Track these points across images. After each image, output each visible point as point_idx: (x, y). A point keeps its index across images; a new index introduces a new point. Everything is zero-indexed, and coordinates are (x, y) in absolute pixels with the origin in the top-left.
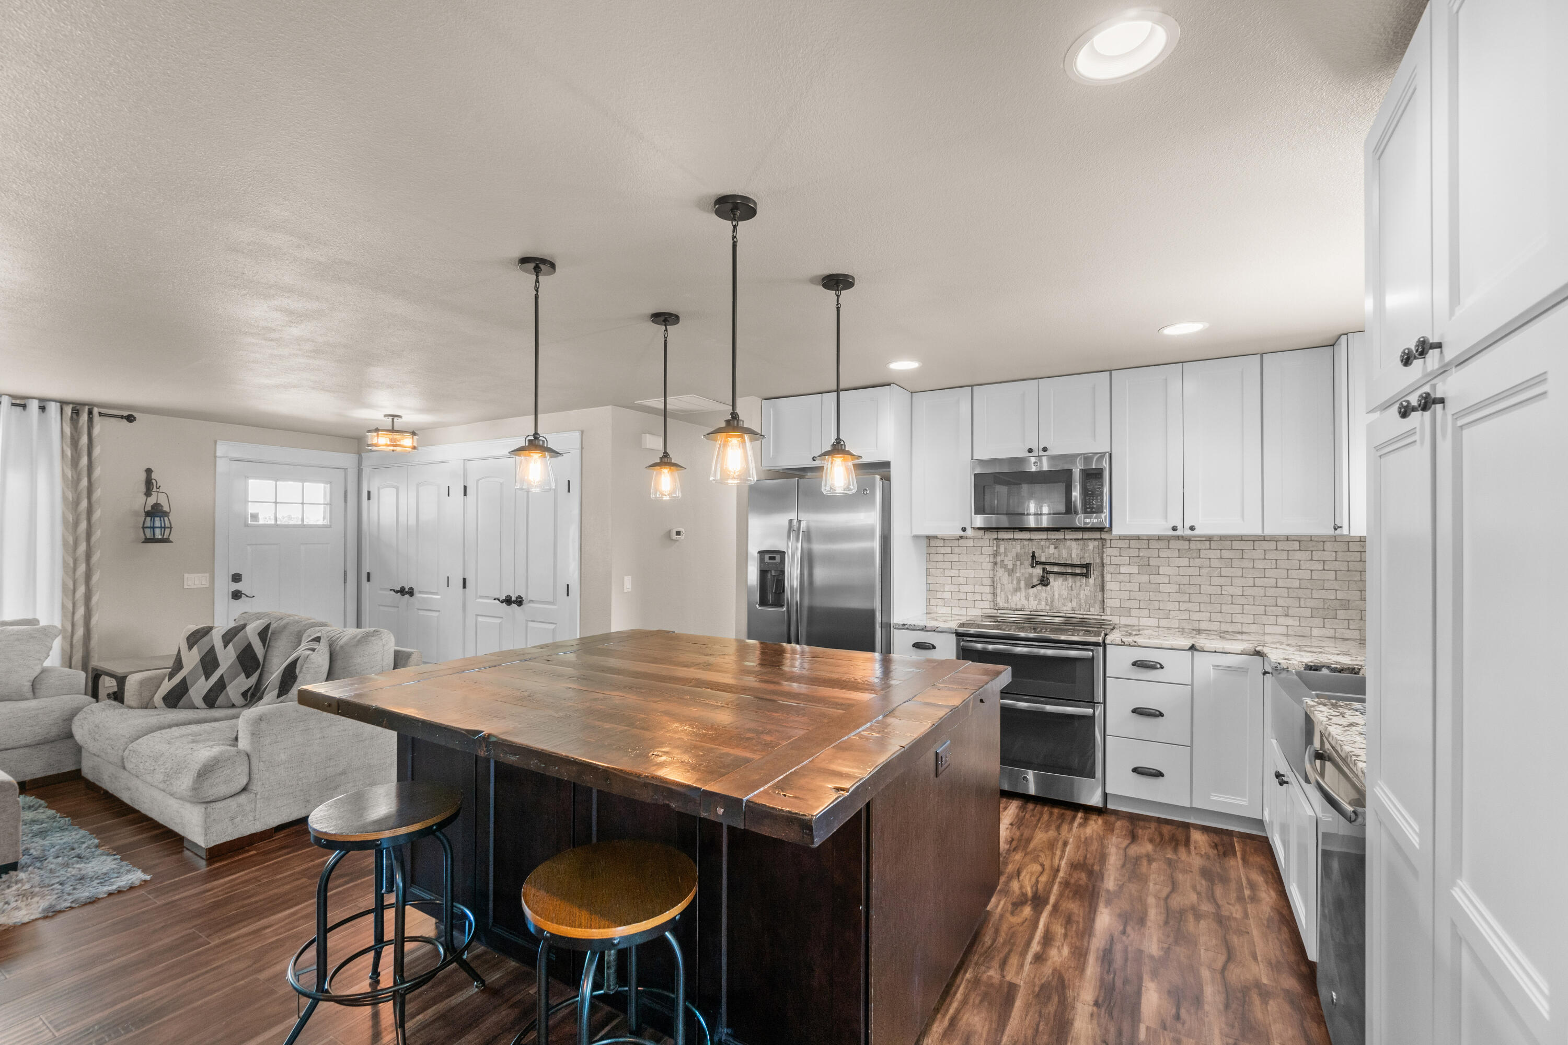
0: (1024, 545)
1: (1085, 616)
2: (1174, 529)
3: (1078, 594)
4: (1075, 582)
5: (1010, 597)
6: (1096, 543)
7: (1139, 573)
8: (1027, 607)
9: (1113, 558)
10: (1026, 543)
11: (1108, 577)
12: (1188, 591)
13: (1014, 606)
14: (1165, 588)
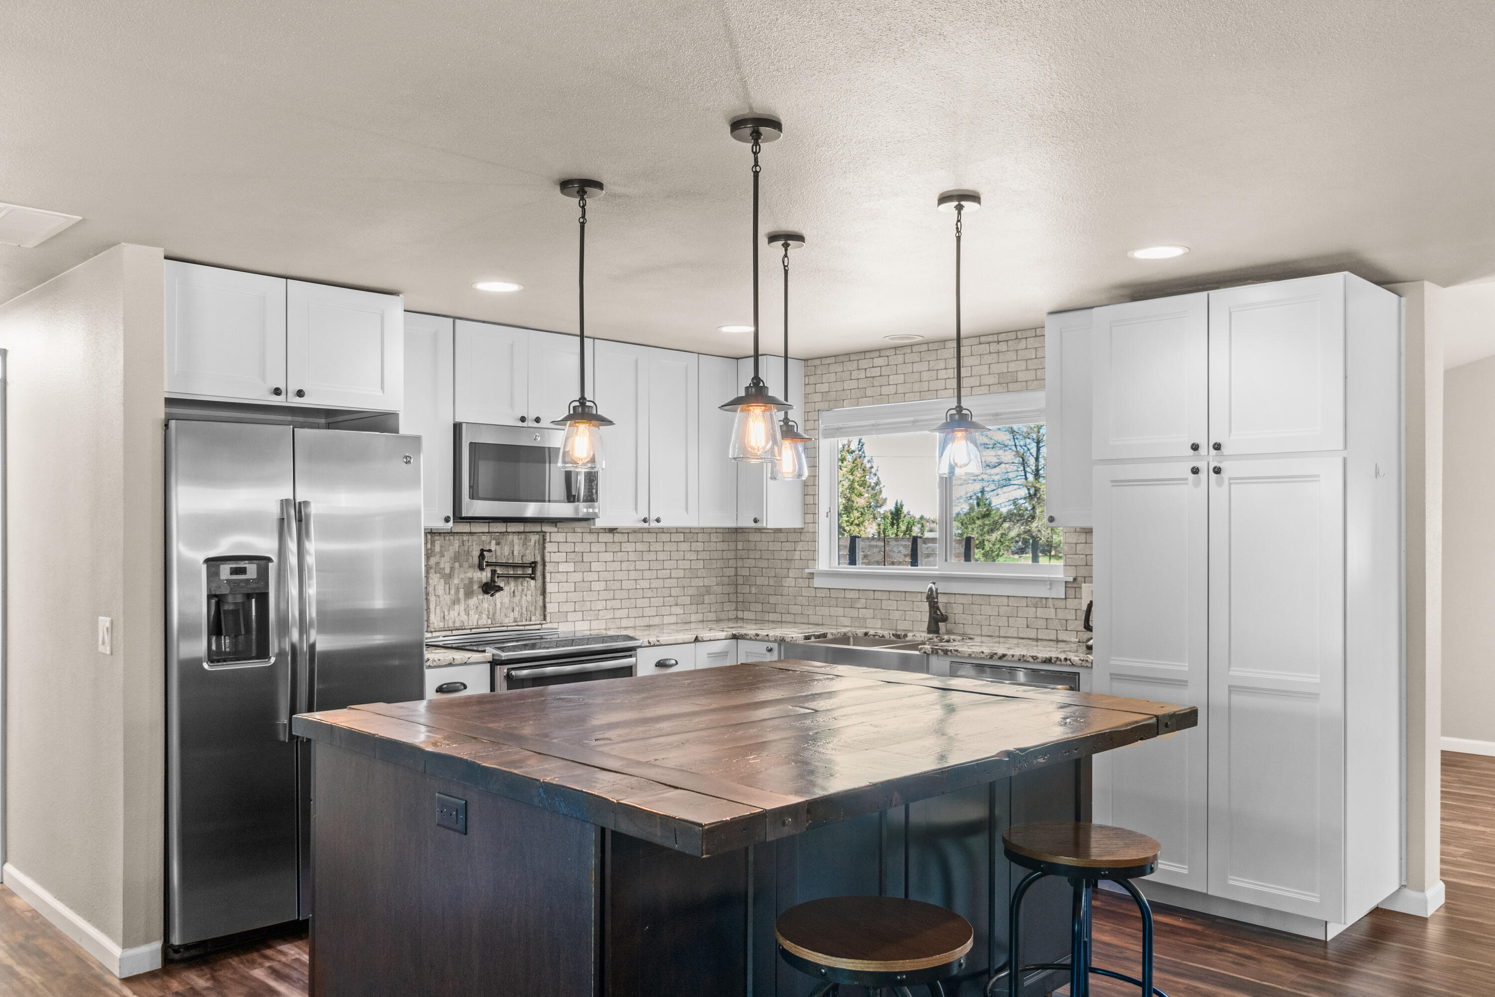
0: (463, 541)
1: (527, 628)
2: (645, 521)
3: (520, 601)
4: (517, 586)
5: (446, 613)
6: (537, 537)
7: (575, 571)
8: (466, 624)
9: (552, 554)
10: (465, 538)
11: (548, 579)
12: (613, 588)
13: (451, 625)
14: (596, 586)
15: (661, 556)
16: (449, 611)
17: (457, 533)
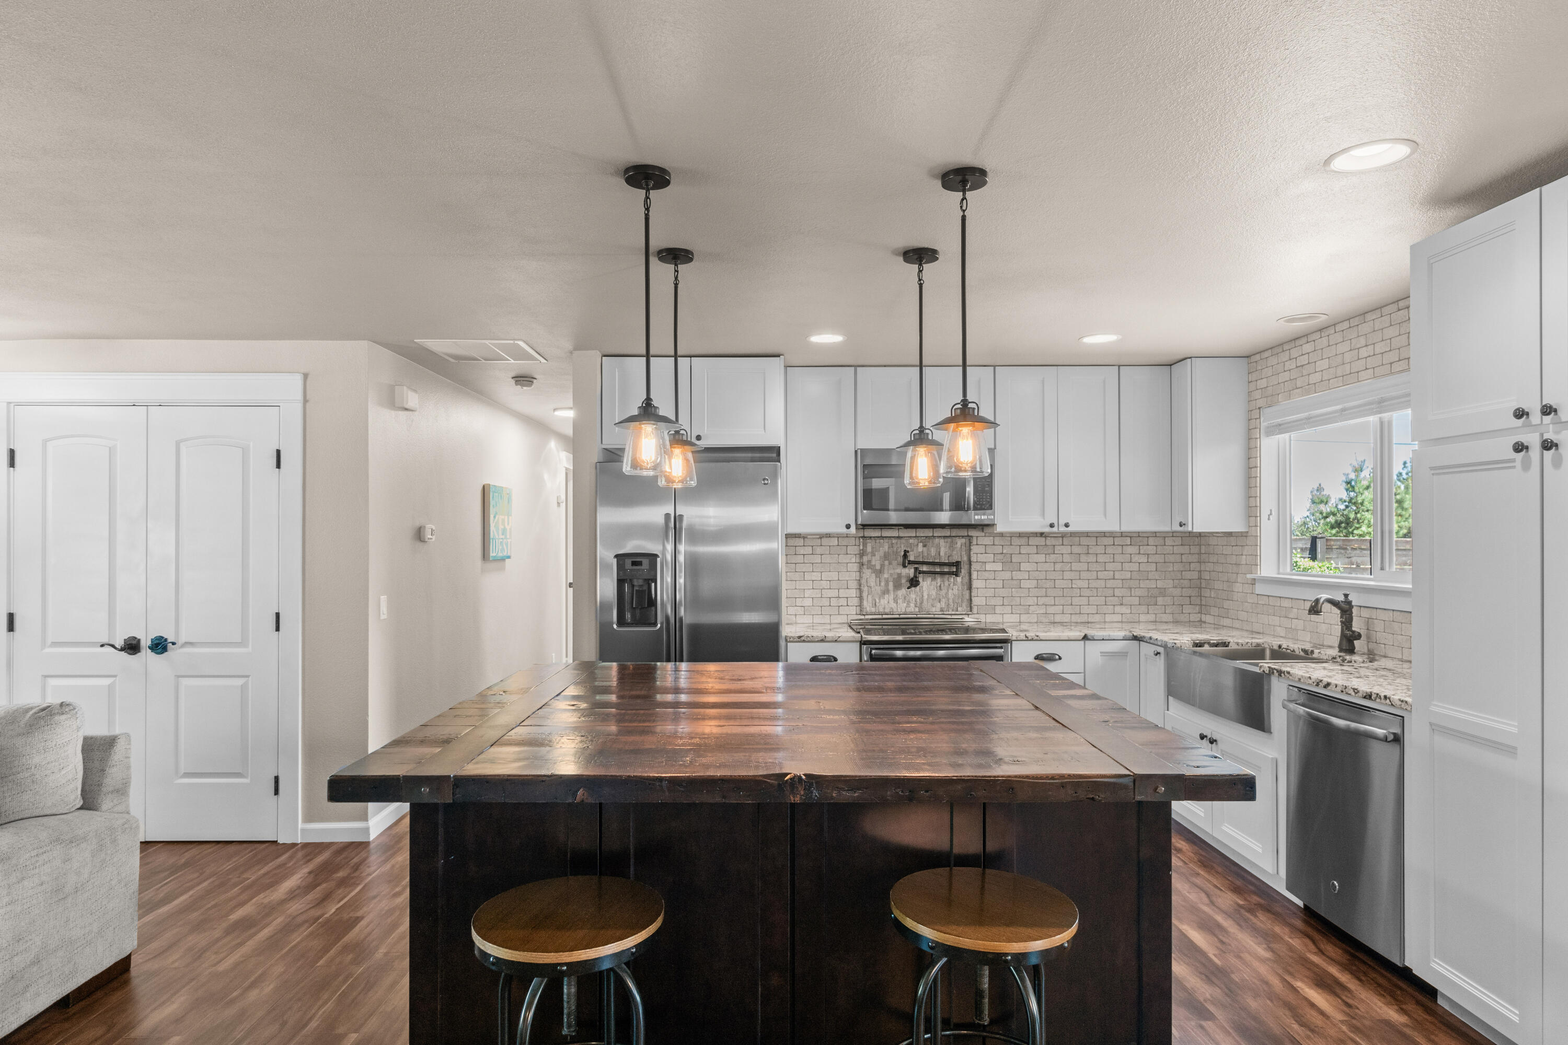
0: (892, 544)
2: (1052, 526)
3: (947, 594)
4: (943, 581)
5: (877, 601)
6: (963, 540)
7: (1002, 570)
8: (895, 610)
9: (979, 555)
10: (894, 541)
11: (974, 575)
12: (1045, 586)
13: (881, 610)
14: (1025, 584)
15: (1101, 558)
16: (880, 600)
17: (885, 537)
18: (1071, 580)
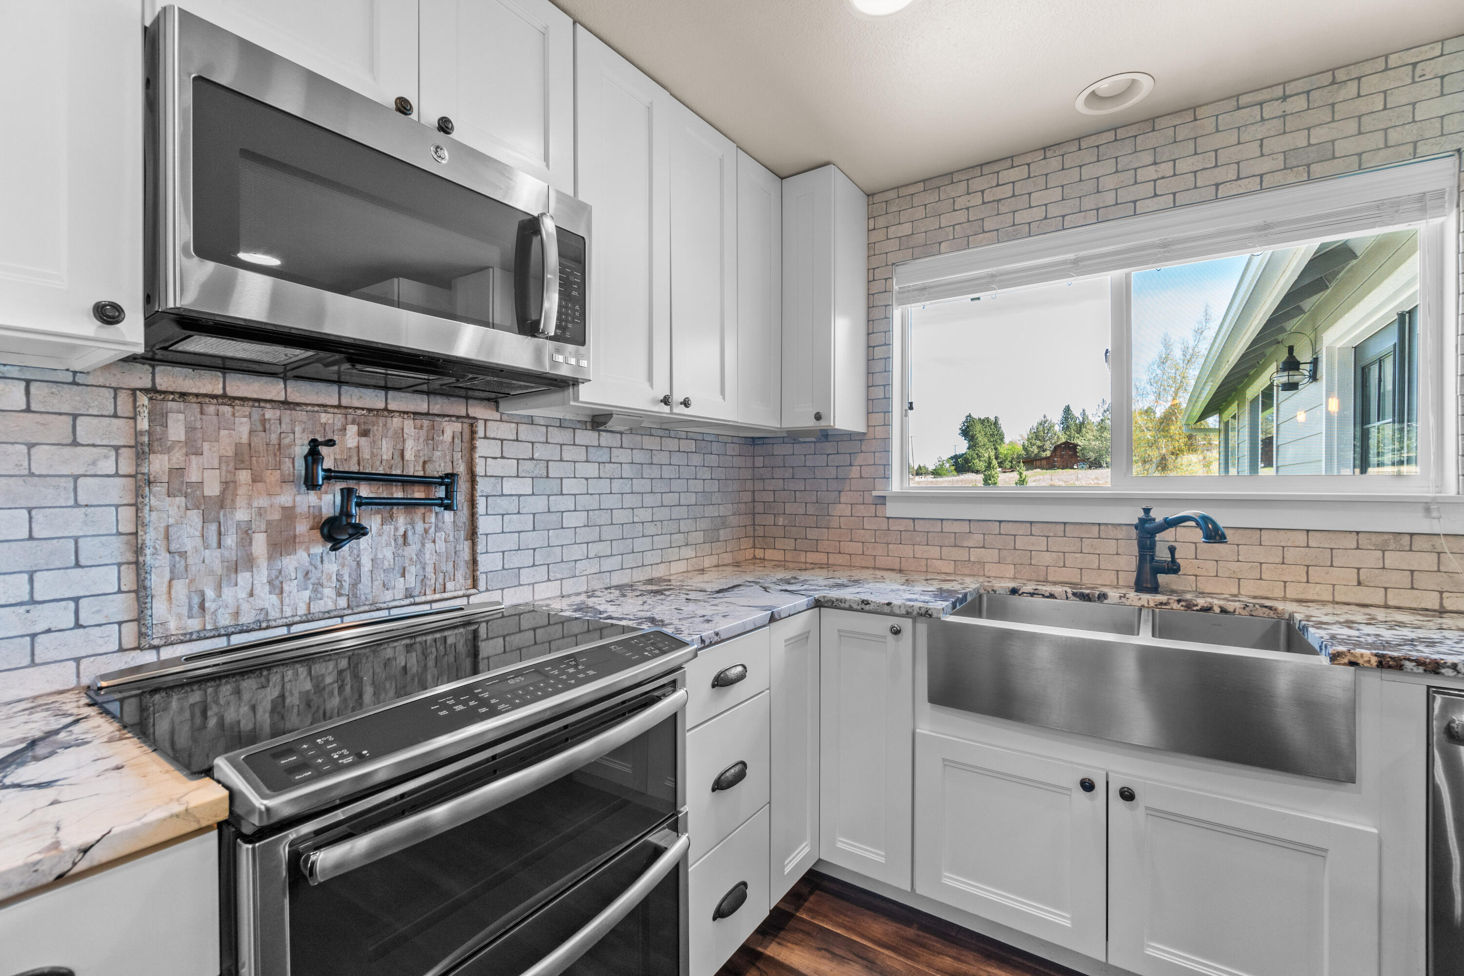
0: (264, 421)
1: (437, 606)
2: (666, 401)
3: (420, 553)
4: (412, 523)
5: (210, 594)
6: (457, 426)
7: (533, 494)
8: (274, 614)
9: (489, 460)
10: (270, 414)
11: (481, 508)
12: (598, 522)
13: (225, 620)
14: (571, 520)
16: (219, 588)
17: (243, 399)
18: (633, 509)
